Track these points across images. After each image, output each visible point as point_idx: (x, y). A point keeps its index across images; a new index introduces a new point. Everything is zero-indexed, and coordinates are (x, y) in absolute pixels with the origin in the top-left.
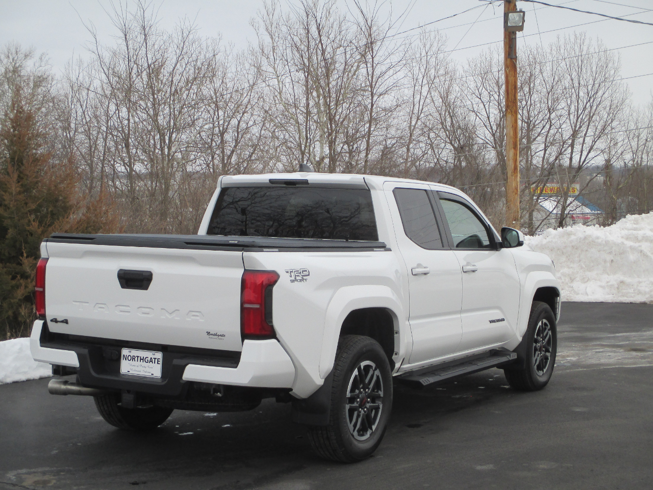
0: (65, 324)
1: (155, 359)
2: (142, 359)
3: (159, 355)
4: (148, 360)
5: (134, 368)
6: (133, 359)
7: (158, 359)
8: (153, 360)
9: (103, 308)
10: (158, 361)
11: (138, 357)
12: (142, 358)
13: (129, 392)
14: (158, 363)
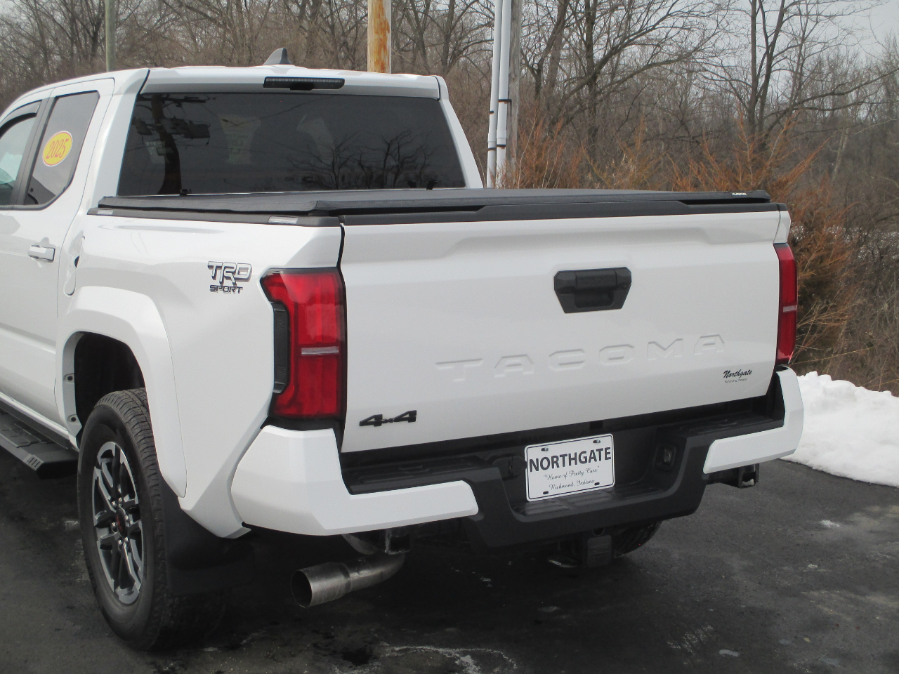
0: (405, 424)
1: (600, 450)
2: (574, 459)
3: (607, 441)
4: (585, 458)
5: (557, 482)
6: (553, 462)
7: (606, 449)
8: (597, 454)
9: (519, 365)
10: (606, 453)
11: (563, 456)
12: (573, 456)
13: (598, 532)
14: (606, 458)
